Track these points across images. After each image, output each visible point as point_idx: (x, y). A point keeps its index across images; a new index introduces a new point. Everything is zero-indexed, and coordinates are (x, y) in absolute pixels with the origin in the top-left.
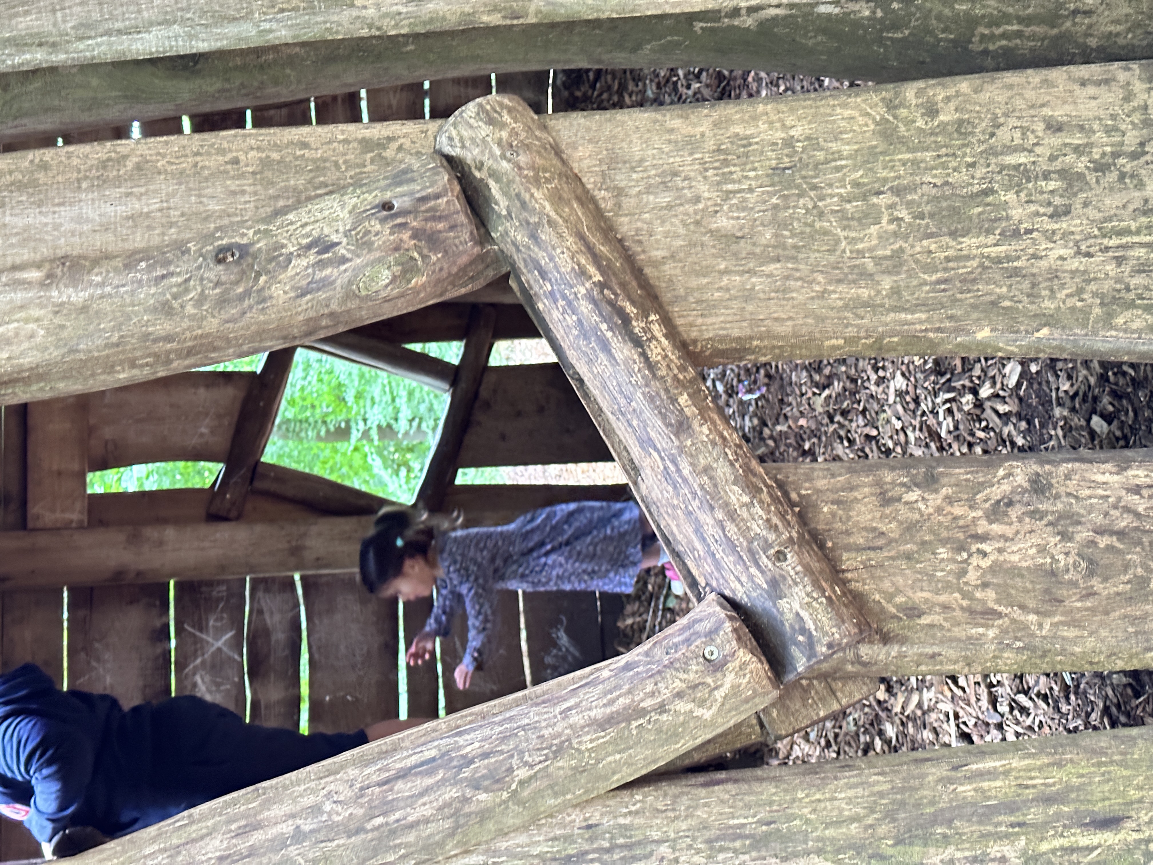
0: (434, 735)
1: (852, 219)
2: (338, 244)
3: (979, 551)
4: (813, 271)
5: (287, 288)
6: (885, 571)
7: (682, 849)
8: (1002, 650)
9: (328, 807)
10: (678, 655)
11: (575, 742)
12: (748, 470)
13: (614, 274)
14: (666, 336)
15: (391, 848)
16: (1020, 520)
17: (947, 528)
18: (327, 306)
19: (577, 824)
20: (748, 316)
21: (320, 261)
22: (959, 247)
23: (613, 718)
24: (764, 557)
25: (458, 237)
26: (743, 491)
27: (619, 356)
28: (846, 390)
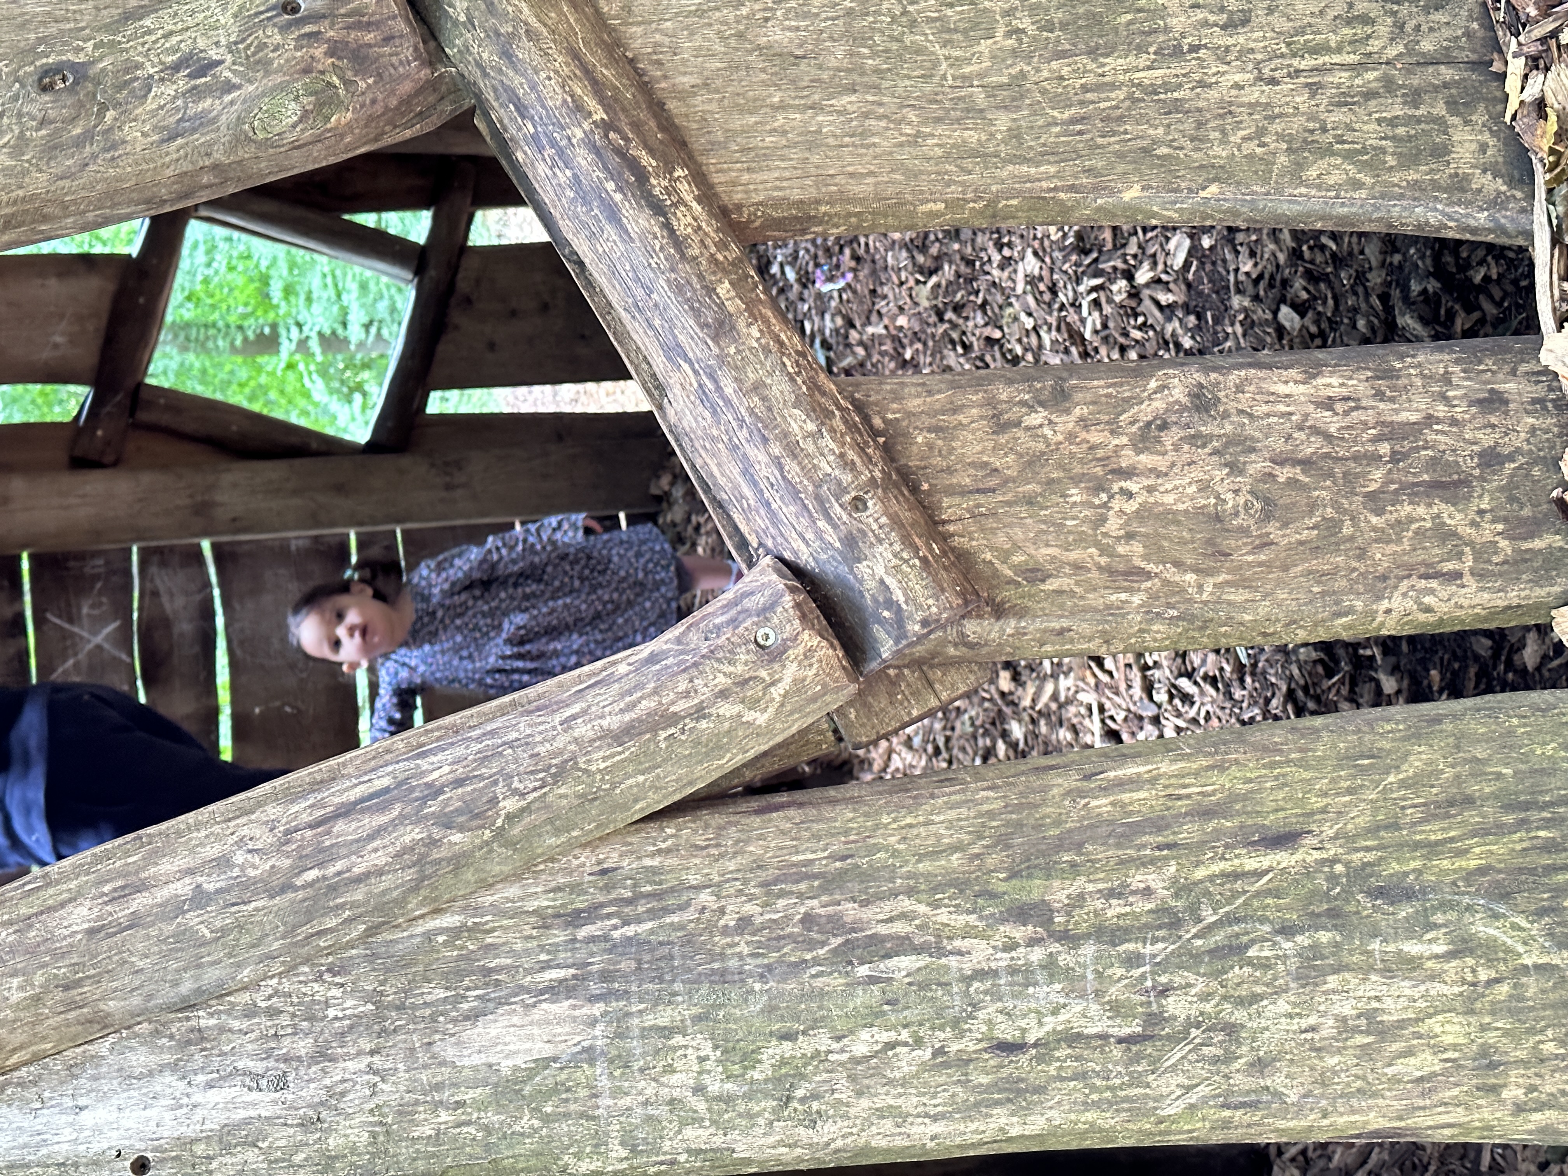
0: (388, 757)
1: (956, 31)
2: (220, 62)
3: (1123, 491)
4: (901, 106)
5: (148, 127)
6: (999, 521)
7: (729, 896)
8: (1150, 622)
9: (240, 858)
10: (721, 641)
11: (581, 761)
12: (814, 387)
13: (624, 110)
14: (699, 201)
15: (332, 909)
16: (1177, 448)
17: (1081, 461)
18: (208, 155)
19: (588, 870)
20: (813, 171)
21: (195, 88)
22: (1100, 71)
23: (633, 727)
24: (836, 505)
25: (397, 54)
26: (808, 416)
27: (633, 229)
28: (959, 276)
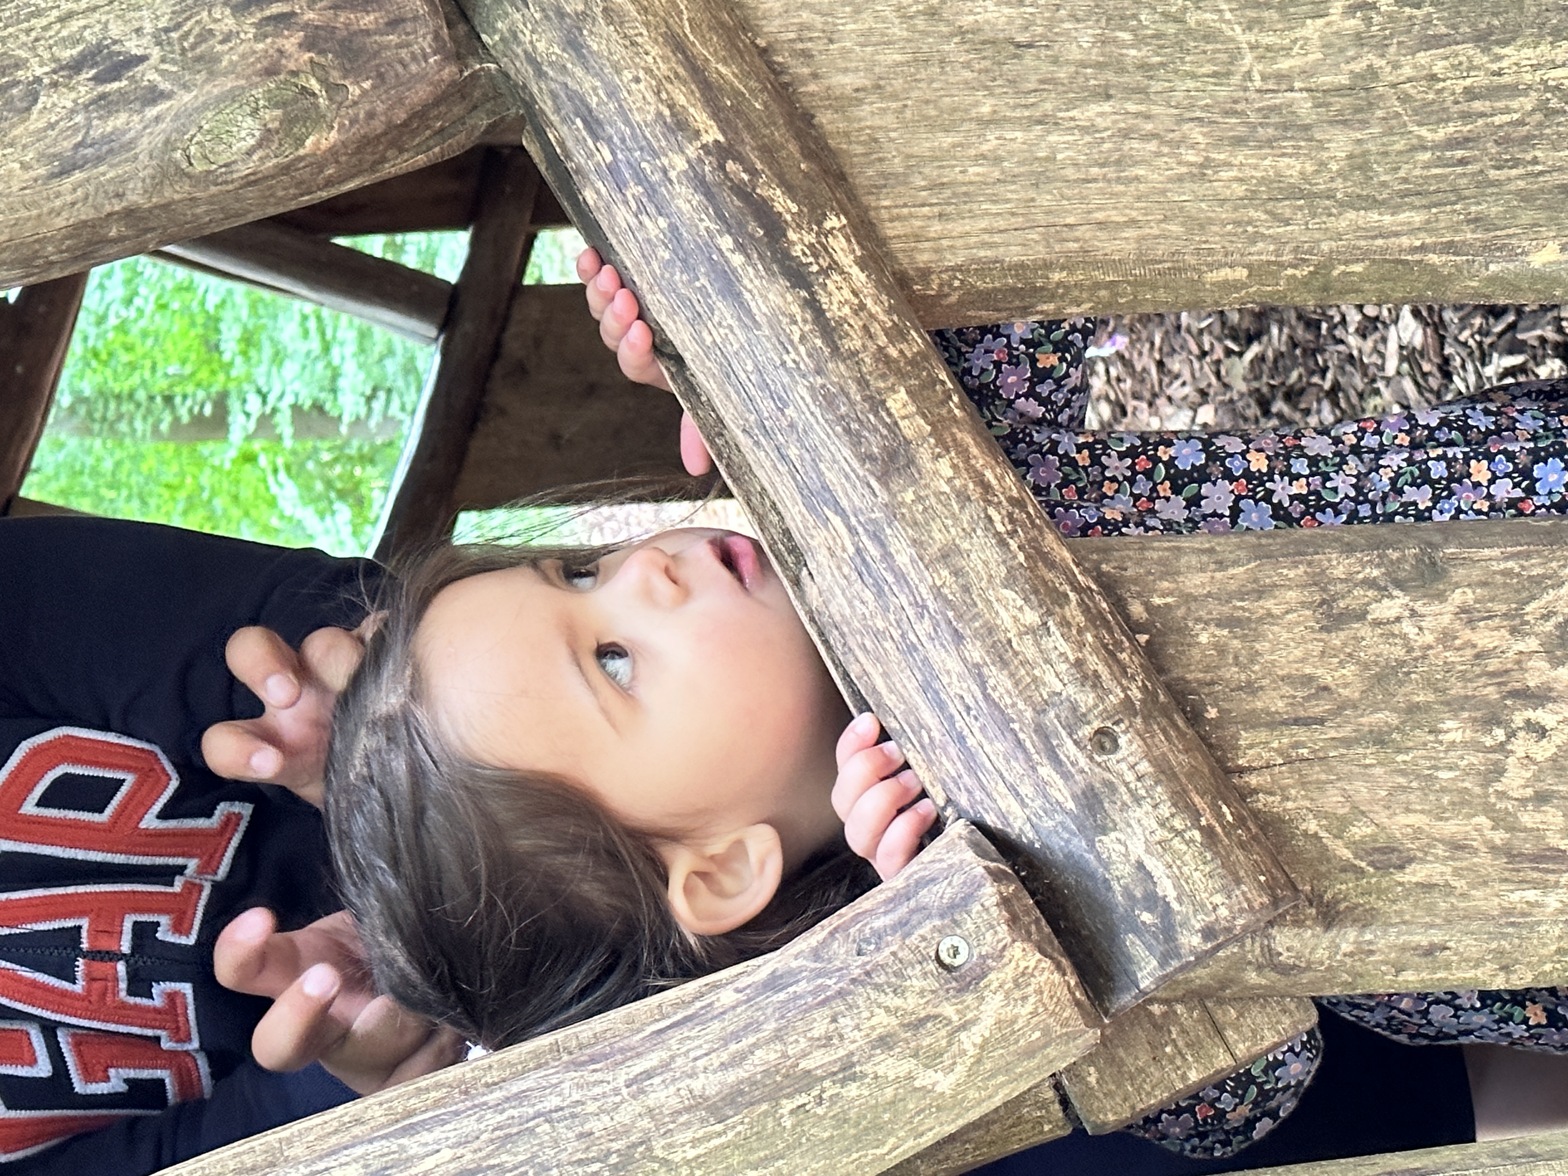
0: (357, 1131)
2: (143, 59)
3: (1530, 726)
4: (1181, 120)
5: (30, 155)
6: (1330, 770)
10: (883, 956)
11: (658, 1145)
12: (1037, 554)
13: (749, 126)
14: (862, 263)
17: (1463, 677)
18: (119, 196)
20: (1041, 219)
21: (103, 96)
22: (1495, 67)
23: (741, 1093)
24: (1069, 743)
25: (408, 45)
26: (1026, 600)
27: (759, 308)
28: (1295, 346)
